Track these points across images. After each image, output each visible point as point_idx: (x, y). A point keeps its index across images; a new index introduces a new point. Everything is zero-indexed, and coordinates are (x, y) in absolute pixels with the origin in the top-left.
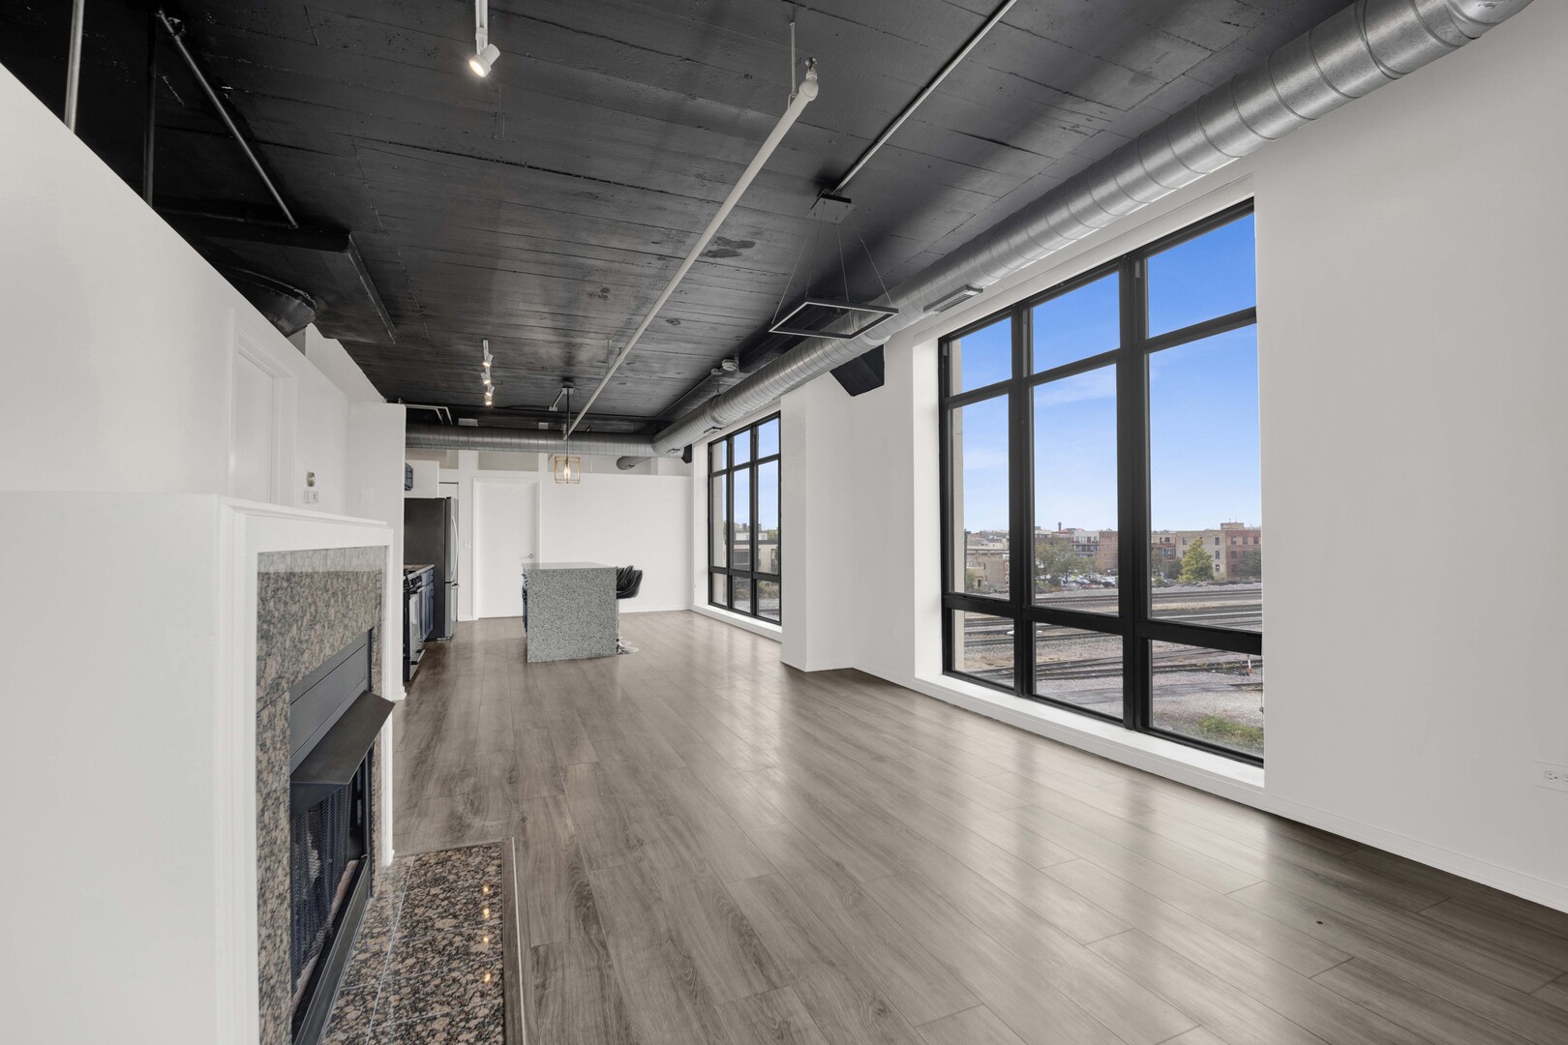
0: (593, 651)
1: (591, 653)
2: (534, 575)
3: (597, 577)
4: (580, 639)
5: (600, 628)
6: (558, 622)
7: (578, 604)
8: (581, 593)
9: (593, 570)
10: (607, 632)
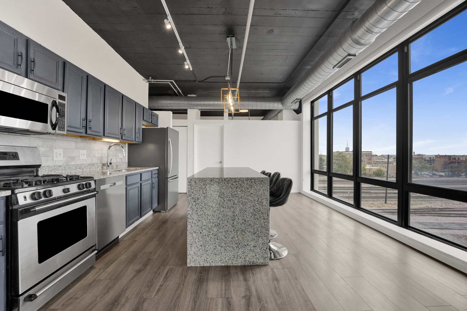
0: (247, 259)
1: (245, 261)
2: (193, 183)
3: (251, 186)
4: (235, 246)
5: (254, 237)
6: (215, 230)
7: (233, 212)
8: (236, 202)
9: (247, 179)
10: (261, 241)
